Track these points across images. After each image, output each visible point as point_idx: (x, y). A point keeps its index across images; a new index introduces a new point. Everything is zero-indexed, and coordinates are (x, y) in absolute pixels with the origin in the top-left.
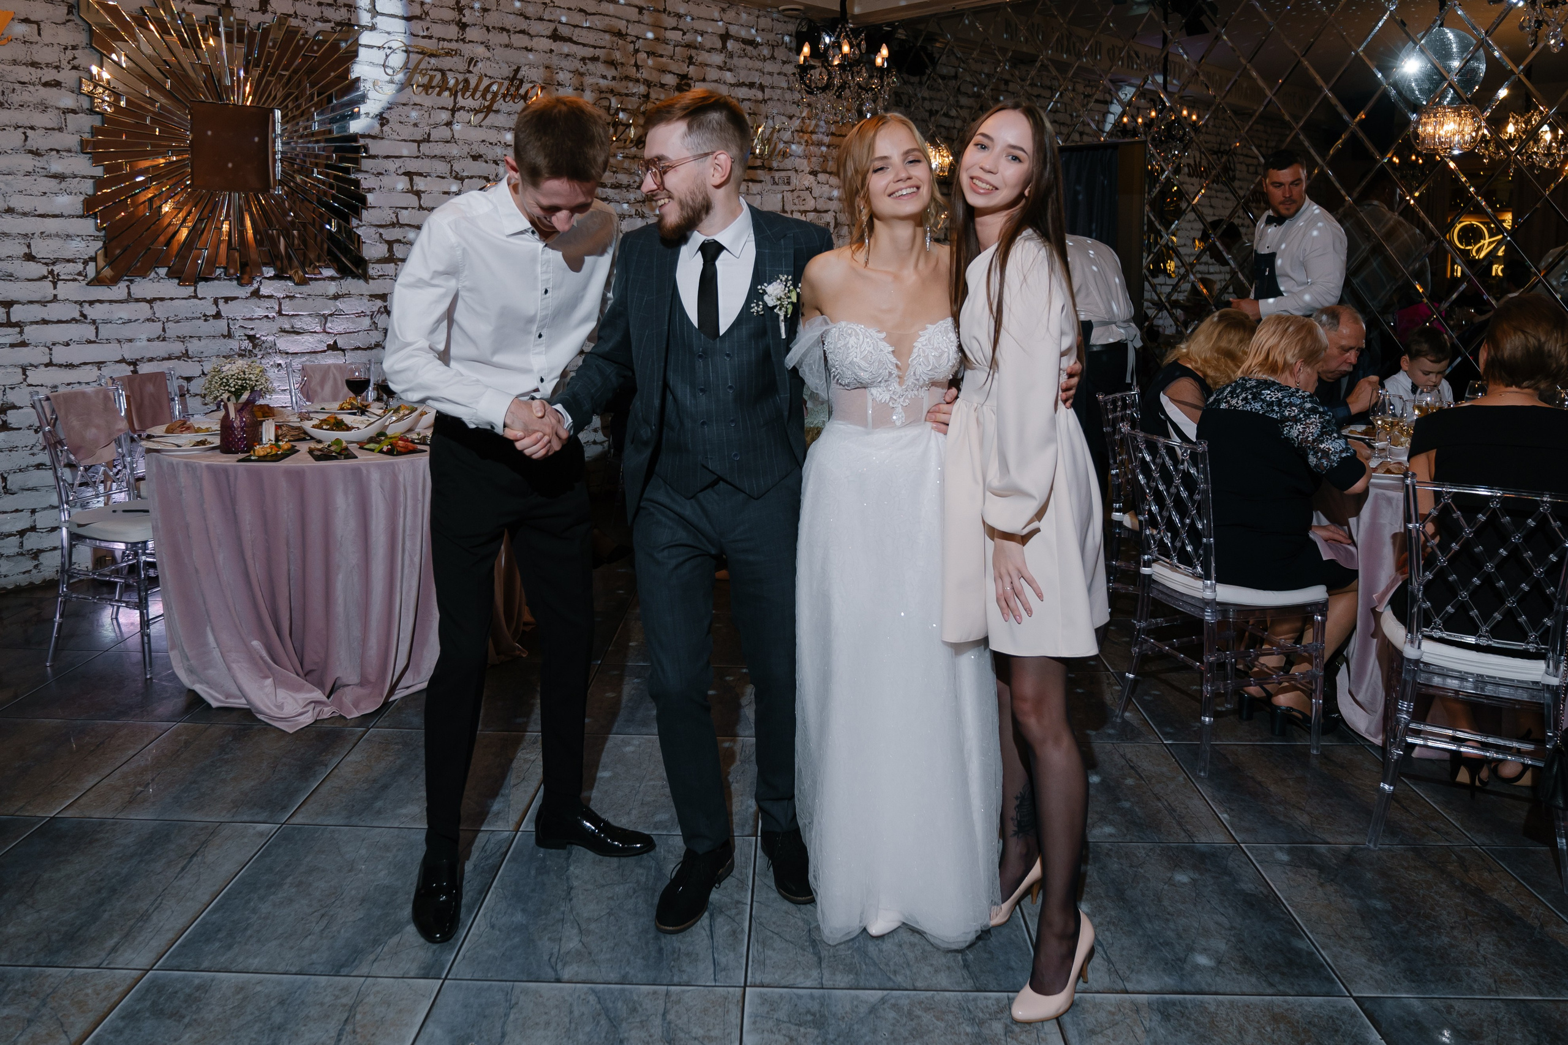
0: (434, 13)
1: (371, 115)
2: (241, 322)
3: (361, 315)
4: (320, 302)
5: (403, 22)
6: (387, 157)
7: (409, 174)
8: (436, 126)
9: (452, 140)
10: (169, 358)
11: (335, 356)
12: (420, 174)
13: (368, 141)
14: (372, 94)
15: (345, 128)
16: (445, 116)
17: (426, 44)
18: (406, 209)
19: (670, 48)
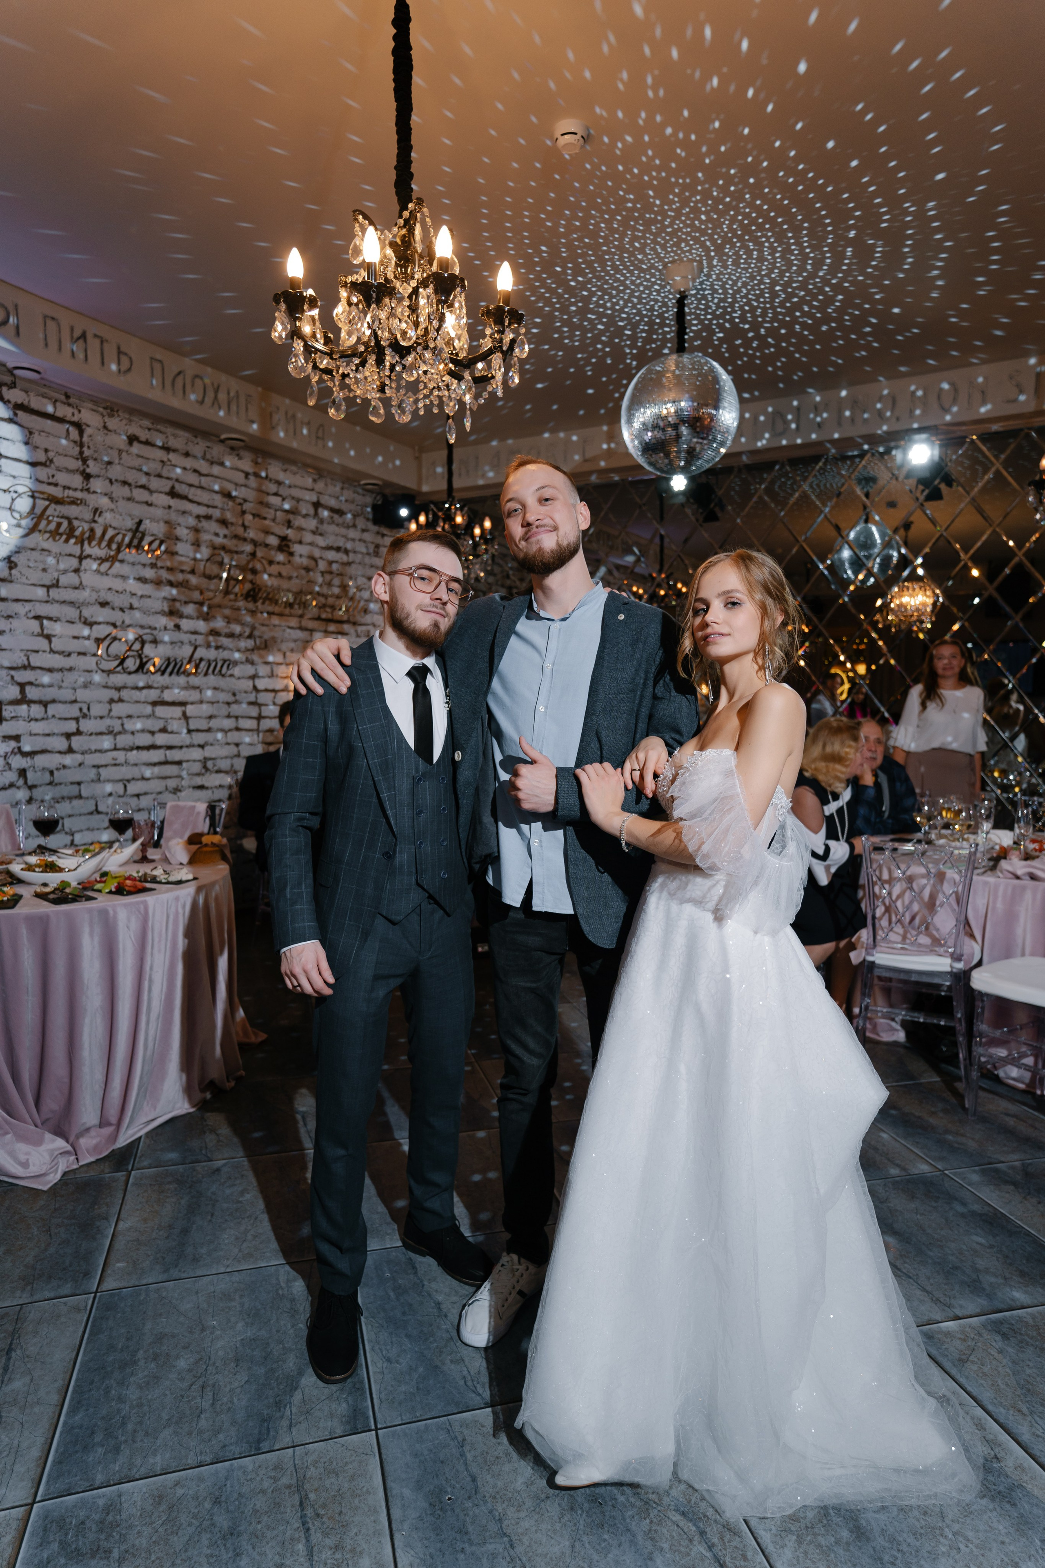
0: (59, 461)
5: (27, 467)
6: (17, 600)
7: (39, 618)
8: (65, 572)
9: (79, 587)
12: (50, 619)
16: (74, 562)
17: (51, 490)
18: (37, 652)
19: (272, 511)
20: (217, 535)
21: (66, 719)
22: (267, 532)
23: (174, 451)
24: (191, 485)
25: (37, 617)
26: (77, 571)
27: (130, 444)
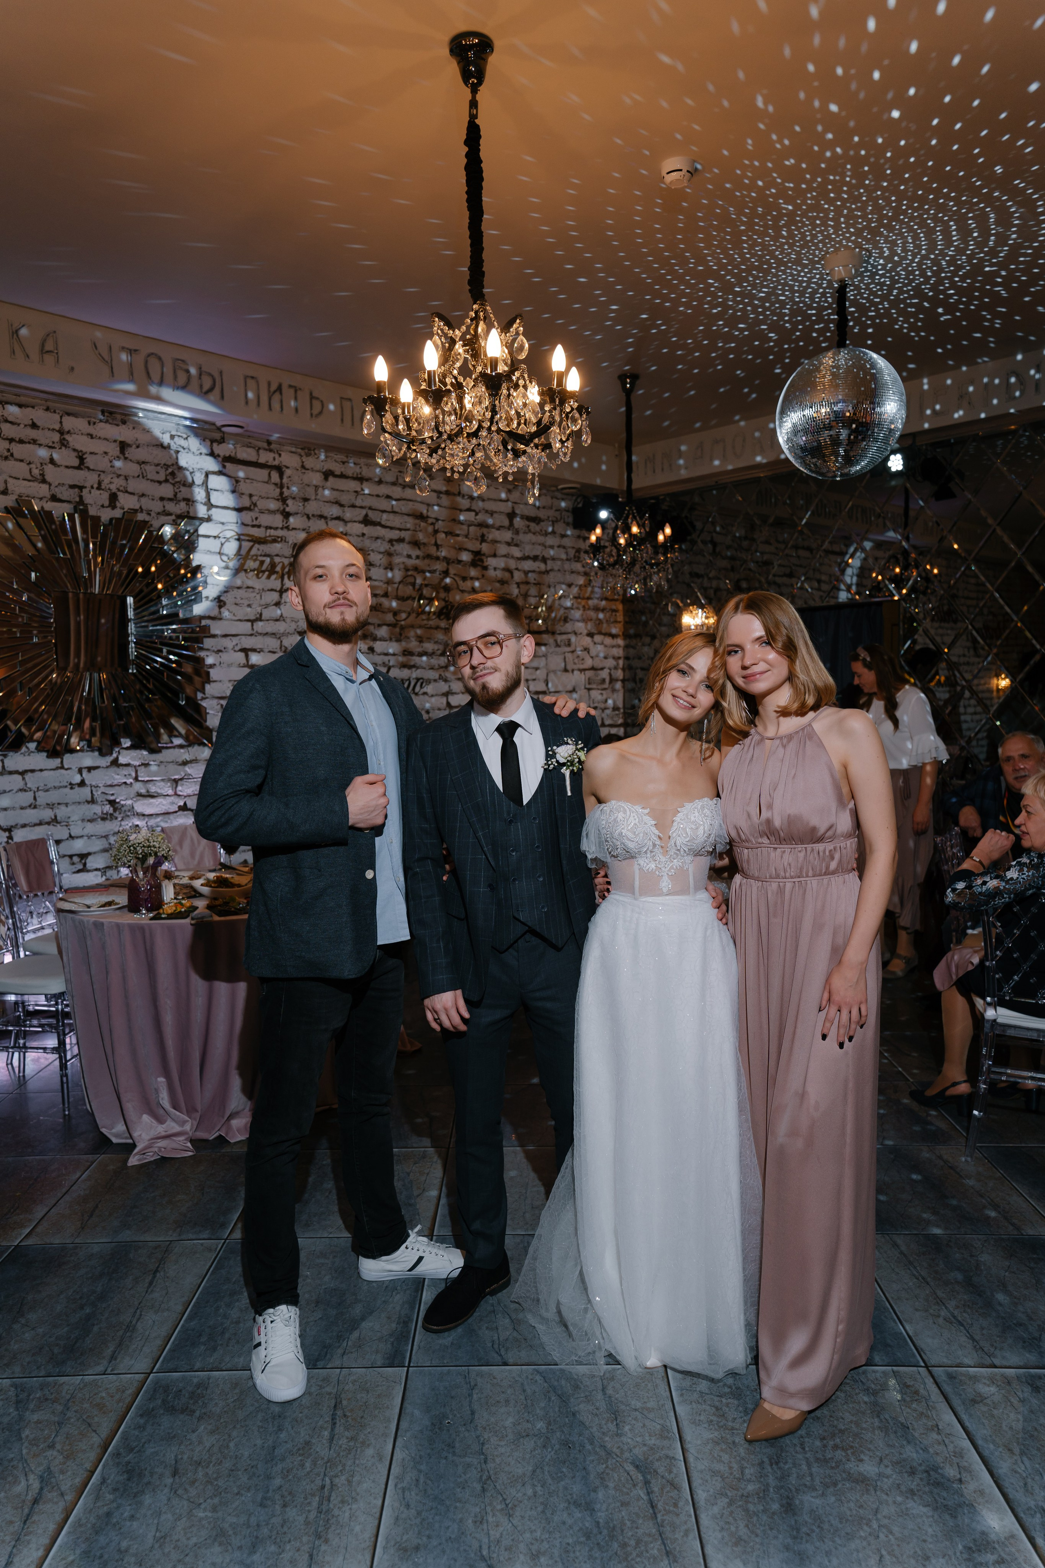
0: (261, 504)
1: (211, 598)
2: (103, 789)
4: (172, 767)
5: (235, 513)
6: (226, 636)
7: (246, 651)
8: (267, 606)
9: (281, 618)
10: (40, 824)
11: (186, 816)
12: (254, 650)
13: (210, 623)
14: (210, 579)
15: (191, 611)
16: (275, 596)
17: (255, 531)
19: (465, 527)
20: (409, 556)
22: (460, 549)
23: (367, 480)
24: (384, 511)
25: (243, 650)
27: (326, 479)
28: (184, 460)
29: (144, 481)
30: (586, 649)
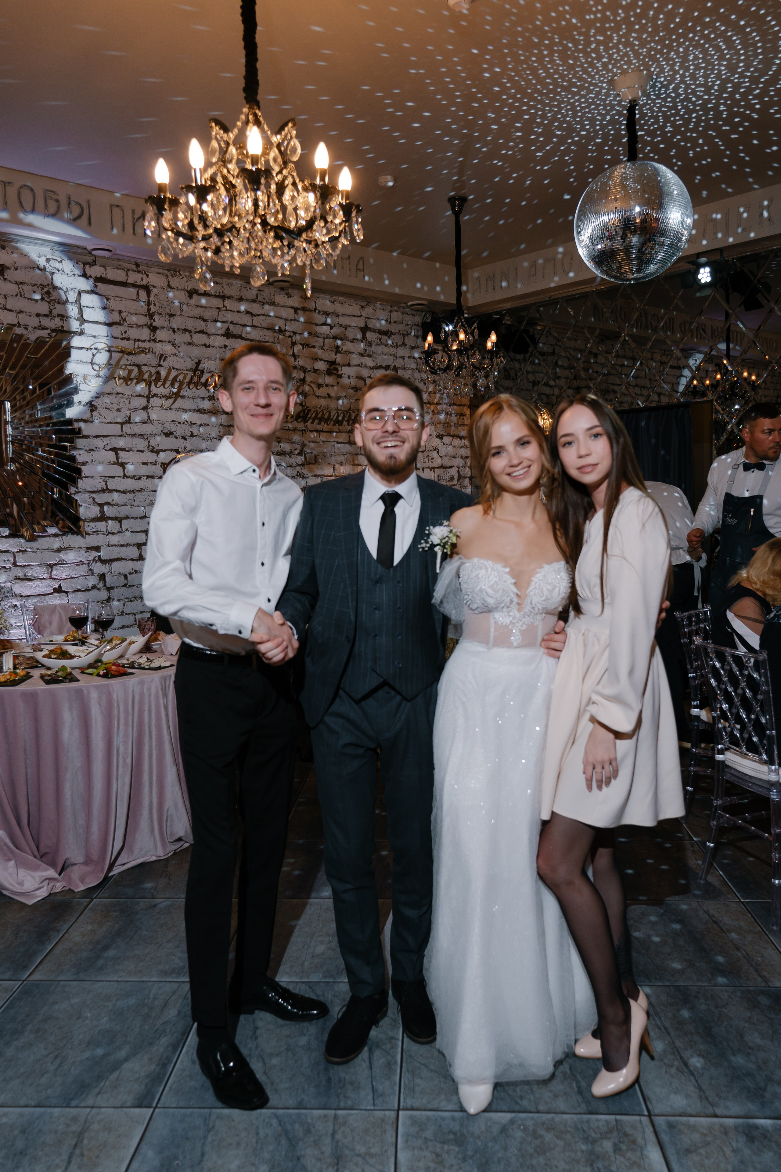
0: (130, 319)
1: (83, 403)
3: (79, 563)
4: (47, 554)
5: (105, 328)
6: (97, 437)
7: (115, 450)
8: (135, 410)
9: (148, 421)
11: (60, 597)
12: (124, 450)
13: (82, 425)
14: (82, 387)
15: (64, 415)
16: (143, 402)
17: (125, 344)
18: (113, 477)
19: (321, 340)
21: (137, 532)
22: (316, 359)
23: (229, 298)
24: (245, 326)
25: (114, 449)
26: (145, 408)
27: (190, 297)
28: (59, 280)
29: (22, 299)
30: (436, 450)
